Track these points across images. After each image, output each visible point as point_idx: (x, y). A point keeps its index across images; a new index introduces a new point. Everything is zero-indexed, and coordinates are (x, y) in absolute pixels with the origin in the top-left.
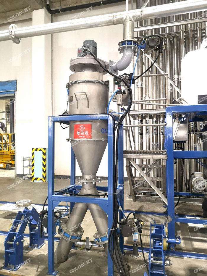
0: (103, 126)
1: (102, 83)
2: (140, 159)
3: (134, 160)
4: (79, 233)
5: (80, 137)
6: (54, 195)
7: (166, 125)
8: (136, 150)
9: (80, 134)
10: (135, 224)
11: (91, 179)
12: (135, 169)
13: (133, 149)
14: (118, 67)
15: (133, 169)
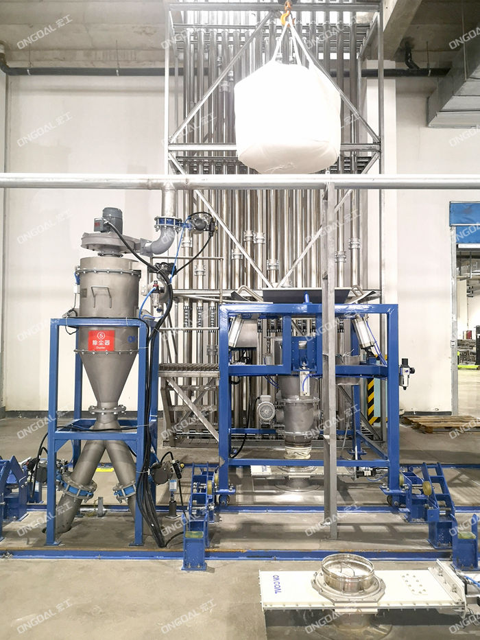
0: (131, 332)
1: (130, 274)
2: (185, 379)
3: (175, 380)
4: (91, 487)
5: (98, 348)
6: (57, 432)
7: (219, 329)
8: (179, 362)
9: (98, 343)
10: (172, 467)
11: (112, 408)
12: (176, 395)
13: (173, 361)
14: (153, 250)
15: (172, 393)
